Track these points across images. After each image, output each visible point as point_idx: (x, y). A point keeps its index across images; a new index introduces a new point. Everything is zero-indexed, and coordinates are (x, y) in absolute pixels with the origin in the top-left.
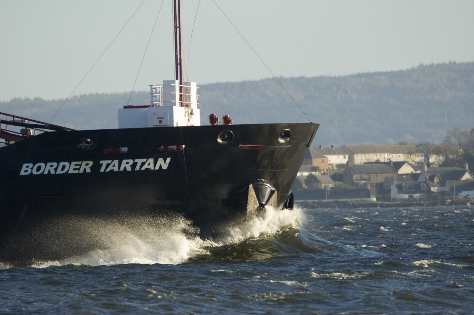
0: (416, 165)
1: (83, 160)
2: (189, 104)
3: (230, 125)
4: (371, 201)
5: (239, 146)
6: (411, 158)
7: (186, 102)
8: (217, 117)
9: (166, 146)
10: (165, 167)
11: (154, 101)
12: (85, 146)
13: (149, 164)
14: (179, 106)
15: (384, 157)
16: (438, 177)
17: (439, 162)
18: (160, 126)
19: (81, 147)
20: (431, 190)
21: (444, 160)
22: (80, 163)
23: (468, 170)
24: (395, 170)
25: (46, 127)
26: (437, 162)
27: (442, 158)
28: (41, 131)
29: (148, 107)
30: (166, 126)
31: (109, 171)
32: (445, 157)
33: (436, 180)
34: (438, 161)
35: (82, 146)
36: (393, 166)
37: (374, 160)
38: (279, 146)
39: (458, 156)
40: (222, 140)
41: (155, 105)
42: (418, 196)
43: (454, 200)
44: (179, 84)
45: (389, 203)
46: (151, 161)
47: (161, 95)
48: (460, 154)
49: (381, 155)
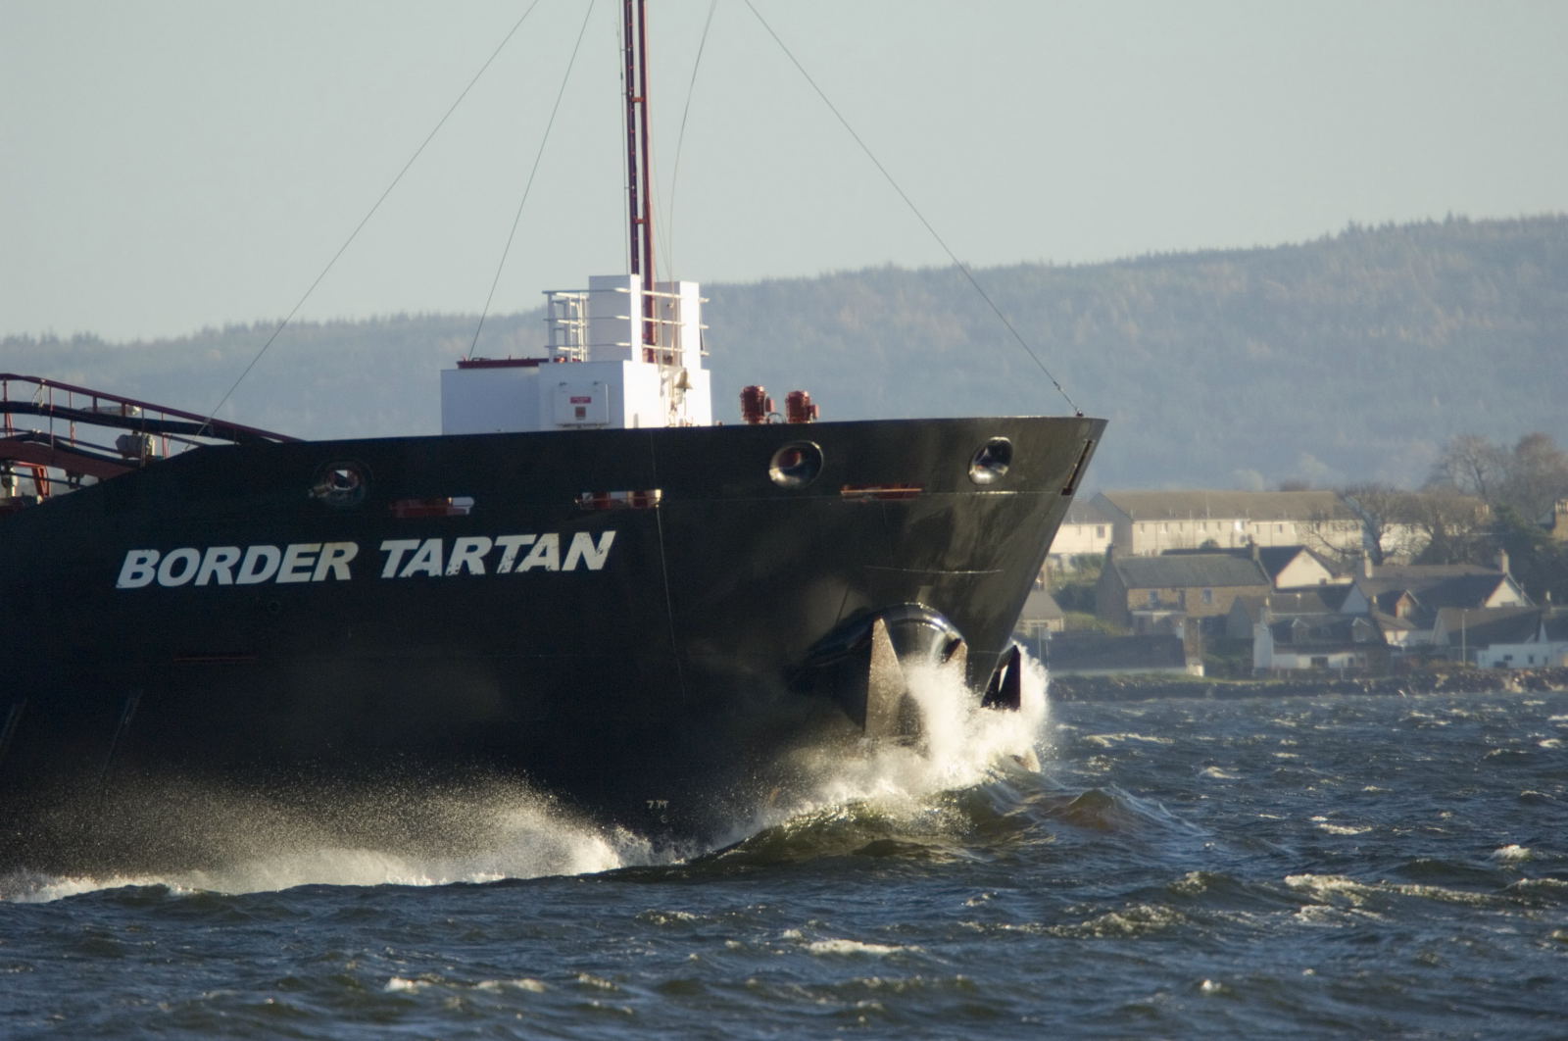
0: (1338, 558)
1: (324, 538)
2: (675, 353)
3: (812, 424)
4: (1187, 676)
5: (840, 493)
6: (1319, 536)
7: (666, 348)
8: (767, 395)
9: (600, 492)
10: (596, 562)
11: (558, 343)
12: (334, 493)
13: (544, 554)
14: (644, 361)
15: (1230, 532)
16: (1409, 597)
17: (1413, 550)
18: (579, 425)
19: (319, 496)
20: (1385, 641)
21: (1428, 540)
22: (315, 547)
23: (1510, 576)
24: (1266, 574)
25: (202, 429)
26: (1407, 547)
27: (1422, 535)
28: (186, 445)
29: (541, 364)
30: (598, 427)
31: (410, 575)
32: (1432, 530)
33: (1403, 608)
34: (1409, 545)
35: (322, 492)
36: (1260, 563)
37: (1199, 542)
38: (973, 493)
39: (1475, 528)
40: (786, 472)
41: (561, 356)
42: (1342, 662)
43: (1462, 673)
44: (642, 289)
45: (1249, 683)
46: (551, 540)
47: (582, 324)
48: (1480, 521)
49: (1219, 525)
